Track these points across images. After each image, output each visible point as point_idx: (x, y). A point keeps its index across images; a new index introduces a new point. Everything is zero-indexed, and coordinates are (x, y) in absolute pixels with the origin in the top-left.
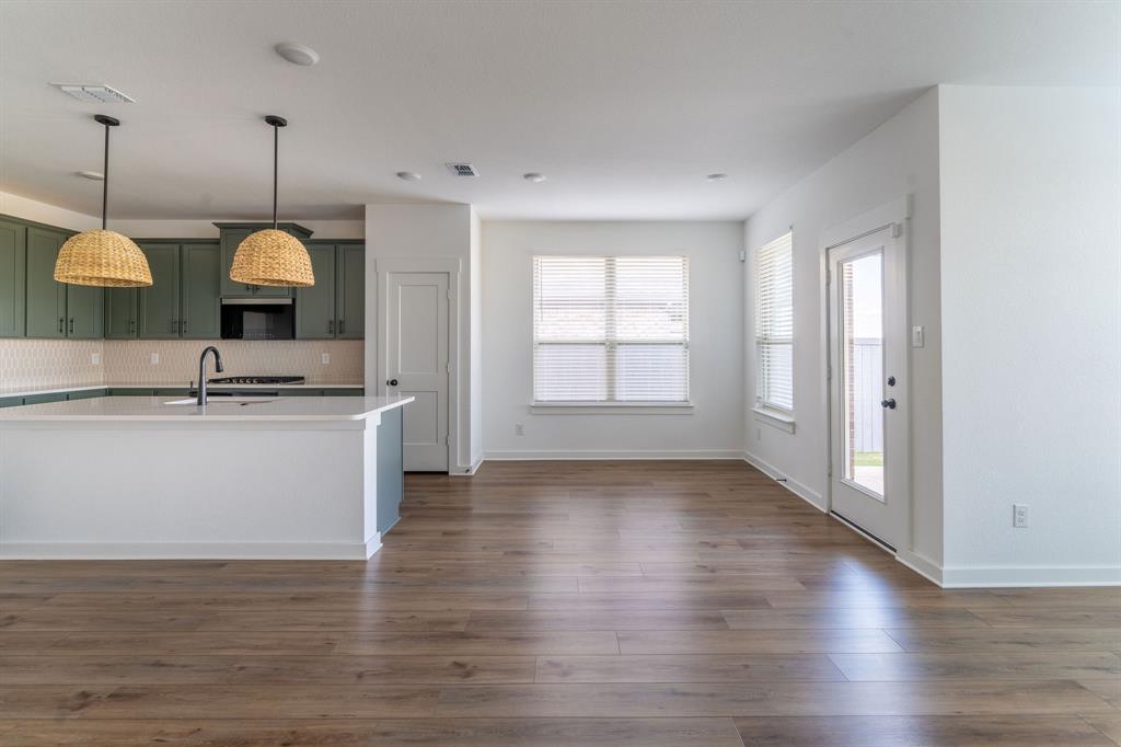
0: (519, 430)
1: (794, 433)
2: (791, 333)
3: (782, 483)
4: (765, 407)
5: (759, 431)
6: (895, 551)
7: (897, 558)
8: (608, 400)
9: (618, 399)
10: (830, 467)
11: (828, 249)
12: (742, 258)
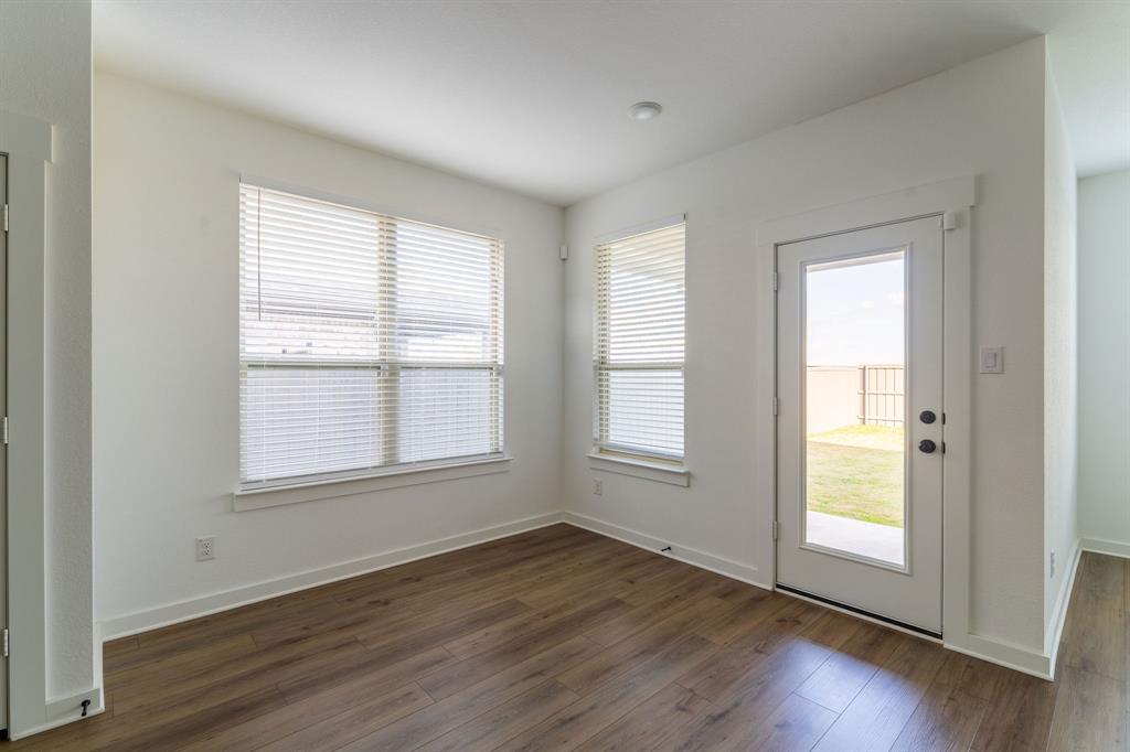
0: (204, 551)
1: (688, 486)
2: (683, 355)
3: (665, 554)
4: (601, 450)
5: (598, 485)
6: (941, 637)
7: (946, 646)
8: (385, 465)
9: (402, 461)
10: (777, 528)
11: (777, 245)
12: (564, 256)
